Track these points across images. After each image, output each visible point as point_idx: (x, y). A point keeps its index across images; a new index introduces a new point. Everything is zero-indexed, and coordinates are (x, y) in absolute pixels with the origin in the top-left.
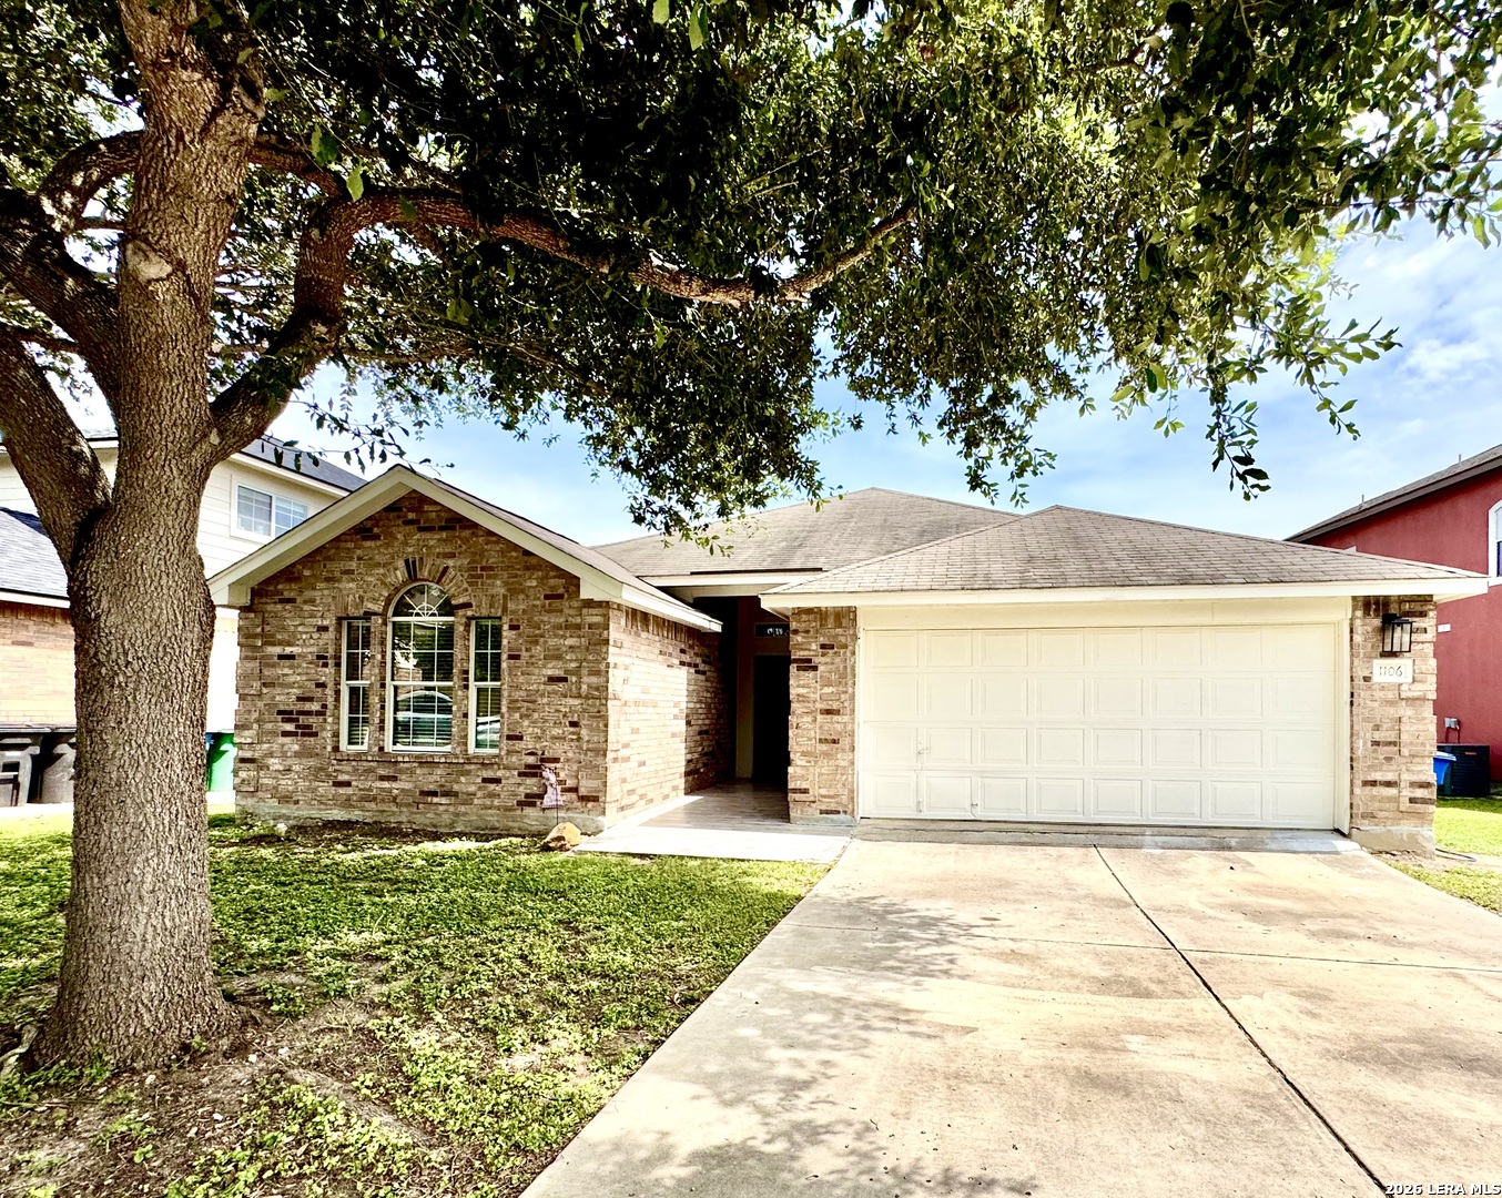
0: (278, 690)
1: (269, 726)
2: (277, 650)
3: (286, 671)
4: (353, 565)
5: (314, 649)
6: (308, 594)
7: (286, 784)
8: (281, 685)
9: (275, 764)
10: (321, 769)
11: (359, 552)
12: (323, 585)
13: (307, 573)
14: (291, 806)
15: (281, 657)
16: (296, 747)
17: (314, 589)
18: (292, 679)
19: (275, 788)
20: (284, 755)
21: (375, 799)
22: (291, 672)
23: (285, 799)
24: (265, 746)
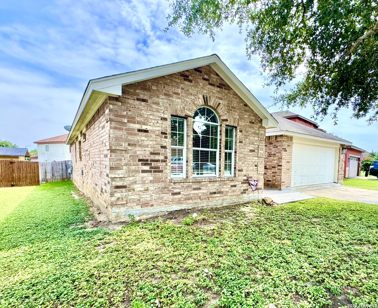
0: (138, 148)
1: (133, 168)
2: (137, 126)
3: (143, 138)
4: (179, 91)
5: (160, 129)
6: (155, 99)
7: (146, 197)
8: (140, 146)
9: (138, 187)
10: (165, 188)
11: (182, 85)
12: (163, 97)
13: (154, 88)
14: (149, 208)
15: (139, 130)
16: (151, 178)
17: (158, 97)
18: (146, 143)
19: (139, 200)
20: (143, 182)
21: (191, 198)
22: (146, 139)
23: (145, 204)
24: (131, 178)
